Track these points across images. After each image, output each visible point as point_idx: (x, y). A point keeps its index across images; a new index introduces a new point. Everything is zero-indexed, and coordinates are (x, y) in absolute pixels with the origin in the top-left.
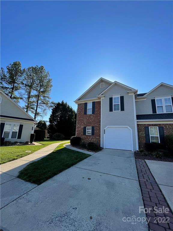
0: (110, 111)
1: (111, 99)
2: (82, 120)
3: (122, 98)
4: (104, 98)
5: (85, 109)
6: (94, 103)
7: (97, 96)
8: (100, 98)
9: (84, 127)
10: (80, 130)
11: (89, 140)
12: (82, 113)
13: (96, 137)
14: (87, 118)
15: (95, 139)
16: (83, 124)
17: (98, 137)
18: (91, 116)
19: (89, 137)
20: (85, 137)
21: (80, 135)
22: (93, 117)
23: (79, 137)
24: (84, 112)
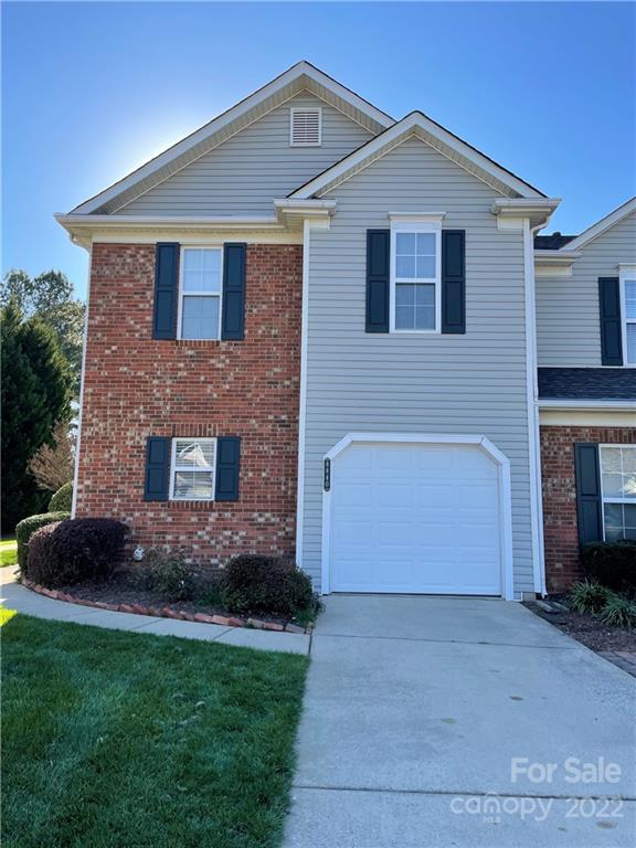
1: (378, 242)
2: (136, 383)
3: (454, 243)
4: (325, 225)
5: (157, 297)
6: (236, 256)
7: (279, 202)
8: (292, 223)
9: (149, 439)
10: (114, 460)
11: (196, 538)
12: (138, 327)
13: (256, 515)
14: (182, 365)
15: (243, 533)
16: (142, 416)
17: (268, 515)
18: (212, 357)
19: (194, 519)
20: (163, 515)
21: (117, 501)
22: (228, 361)
23: (108, 515)
24: (149, 318)
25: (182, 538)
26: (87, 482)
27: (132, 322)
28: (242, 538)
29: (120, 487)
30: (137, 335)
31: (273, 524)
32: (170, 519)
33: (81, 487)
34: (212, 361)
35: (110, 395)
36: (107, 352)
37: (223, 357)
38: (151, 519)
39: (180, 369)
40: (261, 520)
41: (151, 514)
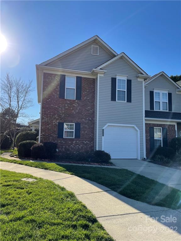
0: (111, 100)
2: (56, 109)
4: (102, 75)
5: (60, 88)
10: (50, 128)
11: (70, 147)
13: (84, 141)
16: (57, 117)
17: (87, 142)
19: (70, 142)
21: (51, 138)
22: (77, 105)
25: (67, 147)
27: (54, 94)
28: (81, 147)
32: (64, 142)
34: (74, 105)
35: (49, 111)
36: (48, 101)
39: (66, 106)
41: (59, 141)
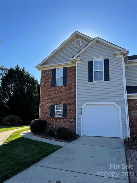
0: (89, 82)
1: (91, 64)
2: (49, 95)
3: (106, 62)
4: (80, 62)
5: (52, 79)
6: (65, 69)
7: (71, 59)
8: (74, 62)
9: (51, 105)
10: (45, 109)
11: (59, 124)
12: (49, 85)
13: (70, 119)
14: (56, 91)
15: (68, 123)
16: (50, 101)
17: (72, 120)
18: (61, 89)
19: (59, 120)
20: (53, 119)
21: (46, 117)
22: (64, 90)
23: (44, 120)
24: (51, 83)
25: (57, 124)
26: (41, 114)
27: (48, 84)
28: (67, 124)
29: (46, 114)
30: (49, 86)
31: (73, 121)
32: (55, 120)
33: (40, 114)
34: (62, 90)
35: (45, 97)
36: (44, 90)
37: (63, 89)
38: (52, 120)
39: (56, 92)
40: (71, 121)
41: (51, 119)
